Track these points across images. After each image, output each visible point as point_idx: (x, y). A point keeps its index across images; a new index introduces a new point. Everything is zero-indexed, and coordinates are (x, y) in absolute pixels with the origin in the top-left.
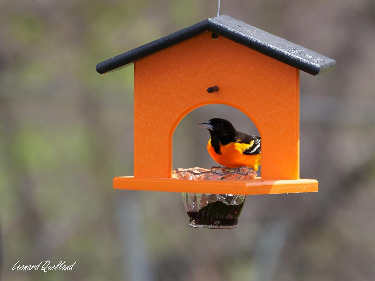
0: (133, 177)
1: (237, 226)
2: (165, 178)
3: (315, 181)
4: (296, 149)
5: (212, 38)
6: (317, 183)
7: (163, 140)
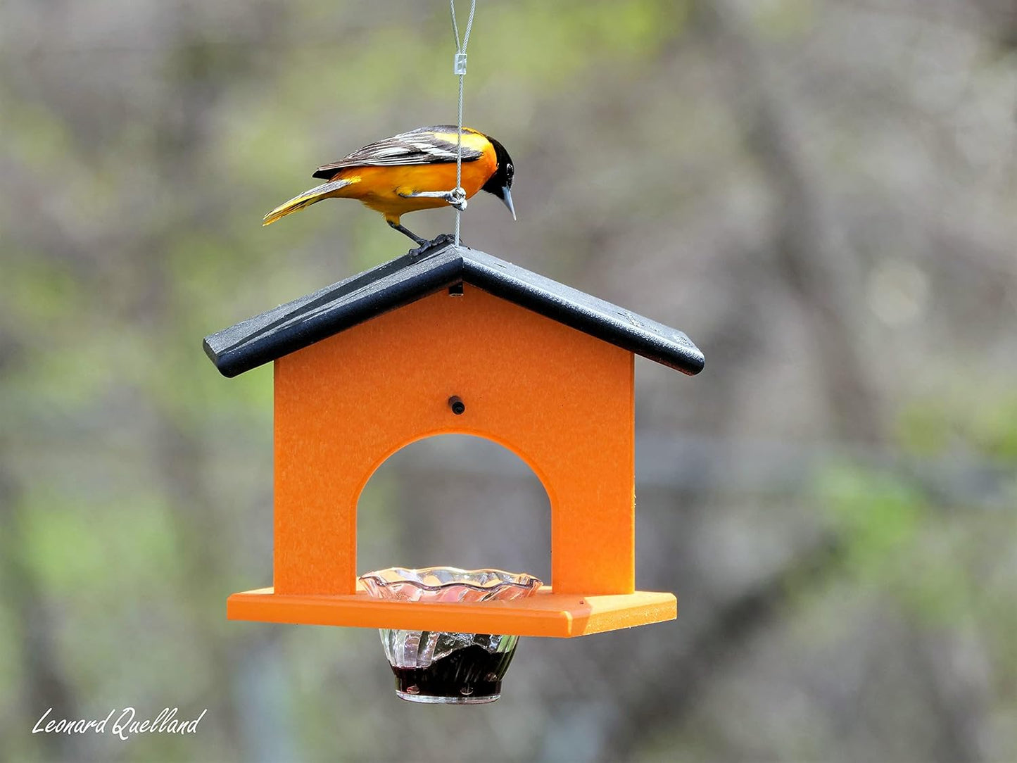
0: (270, 591)
1: (499, 696)
2: (345, 594)
3: (670, 597)
4: (631, 530)
5: (450, 293)
6: (673, 602)
7: (339, 514)
